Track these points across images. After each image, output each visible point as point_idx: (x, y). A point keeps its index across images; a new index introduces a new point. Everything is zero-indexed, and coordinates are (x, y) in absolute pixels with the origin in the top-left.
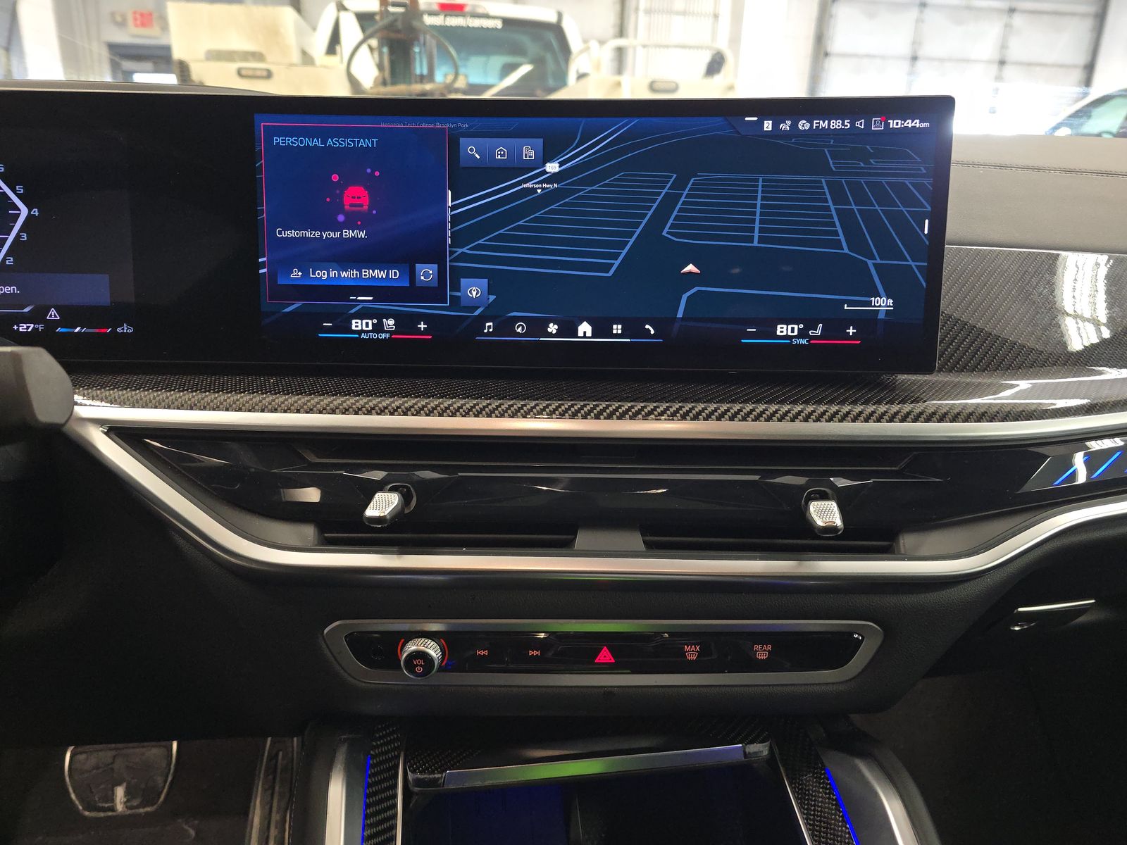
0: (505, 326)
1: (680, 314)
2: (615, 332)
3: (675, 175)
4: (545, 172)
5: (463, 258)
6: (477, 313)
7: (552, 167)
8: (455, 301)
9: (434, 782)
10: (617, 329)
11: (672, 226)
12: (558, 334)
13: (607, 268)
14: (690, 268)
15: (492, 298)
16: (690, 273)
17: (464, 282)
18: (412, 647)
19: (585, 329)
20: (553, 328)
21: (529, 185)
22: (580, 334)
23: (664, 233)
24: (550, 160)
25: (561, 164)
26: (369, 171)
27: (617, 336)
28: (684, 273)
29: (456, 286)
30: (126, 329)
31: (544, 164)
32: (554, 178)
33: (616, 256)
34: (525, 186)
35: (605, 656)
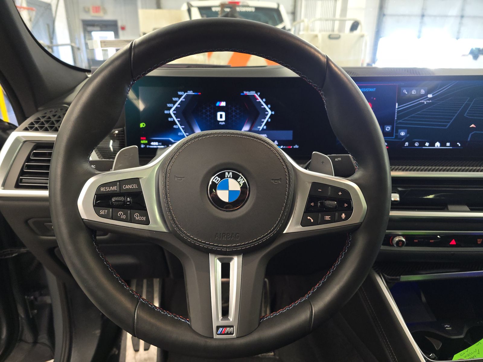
0: (412, 144)
1: (469, 140)
2: (447, 145)
3: (469, 98)
4: (427, 97)
5: (400, 123)
6: (403, 140)
7: (430, 96)
8: (396, 136)
9: (397, 279)
10: (448, 144)
11: (468, 113)
12: (429, 146)
13: (445, 126)
14: (473, 126)
15: (408, 135)
16: (473, 127)
17: (399, 130)
18: (397, 239)
19: (438, 144)
20: (427, 144)
21: (422, 101)
22: (436, 146)
23: (465, 115)
24: (430, 94)
25: (433, 95)
26: (372, 98)
27: (448, 146)
28: (471, 127)
29: (397, 132)
30: (296, 146)
31: (427, 95)
32: (430, 99)
33: (449, 122)
34: (421, 102)
35: (453, 242)
